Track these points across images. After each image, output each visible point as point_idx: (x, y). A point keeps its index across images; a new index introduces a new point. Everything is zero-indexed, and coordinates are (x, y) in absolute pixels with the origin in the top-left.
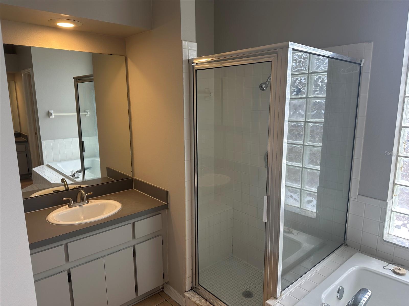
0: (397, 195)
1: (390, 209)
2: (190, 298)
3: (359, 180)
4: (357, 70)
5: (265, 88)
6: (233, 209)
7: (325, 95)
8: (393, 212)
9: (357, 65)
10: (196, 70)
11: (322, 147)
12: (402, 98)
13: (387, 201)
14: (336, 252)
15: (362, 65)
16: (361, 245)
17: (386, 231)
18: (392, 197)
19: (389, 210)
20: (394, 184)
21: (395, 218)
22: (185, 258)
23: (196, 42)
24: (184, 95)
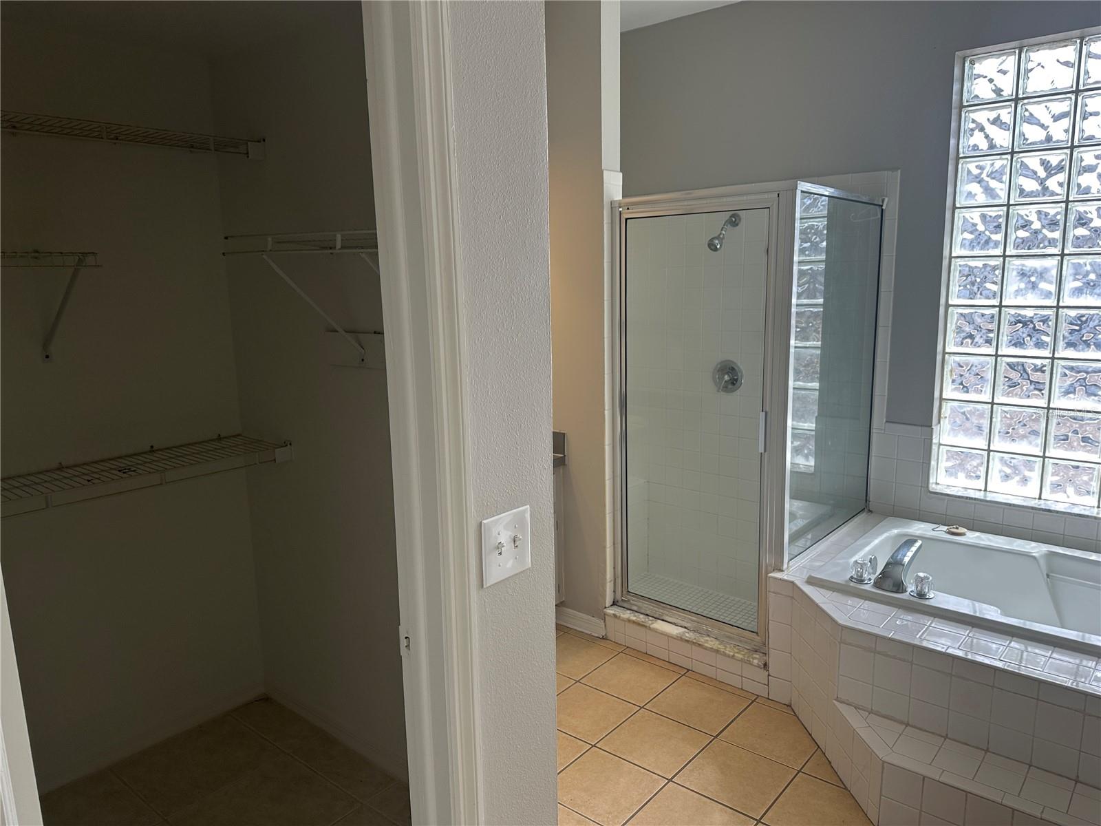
0: (946, 417)
1: (937, 441)
2: (618, 615)
3: (886, 397)
4: (877, 215)
5: (718, 247)
6: (648, 482)
7: (824, 257)
8: (941, 447)
9: (877, 207)
10: (626, 219)
11: (822, 348)
12: (948, 260)
13: (931, 426)
14: (856, 520)
15: (884, 208)
16: (893, 508)
17: (932, 480)
18: (939, 422)
19: (936, 444)
20: (941, 399)
21: (945, 457)
22: (605, 547)
23: (621, 171)
24: (605, 261)
